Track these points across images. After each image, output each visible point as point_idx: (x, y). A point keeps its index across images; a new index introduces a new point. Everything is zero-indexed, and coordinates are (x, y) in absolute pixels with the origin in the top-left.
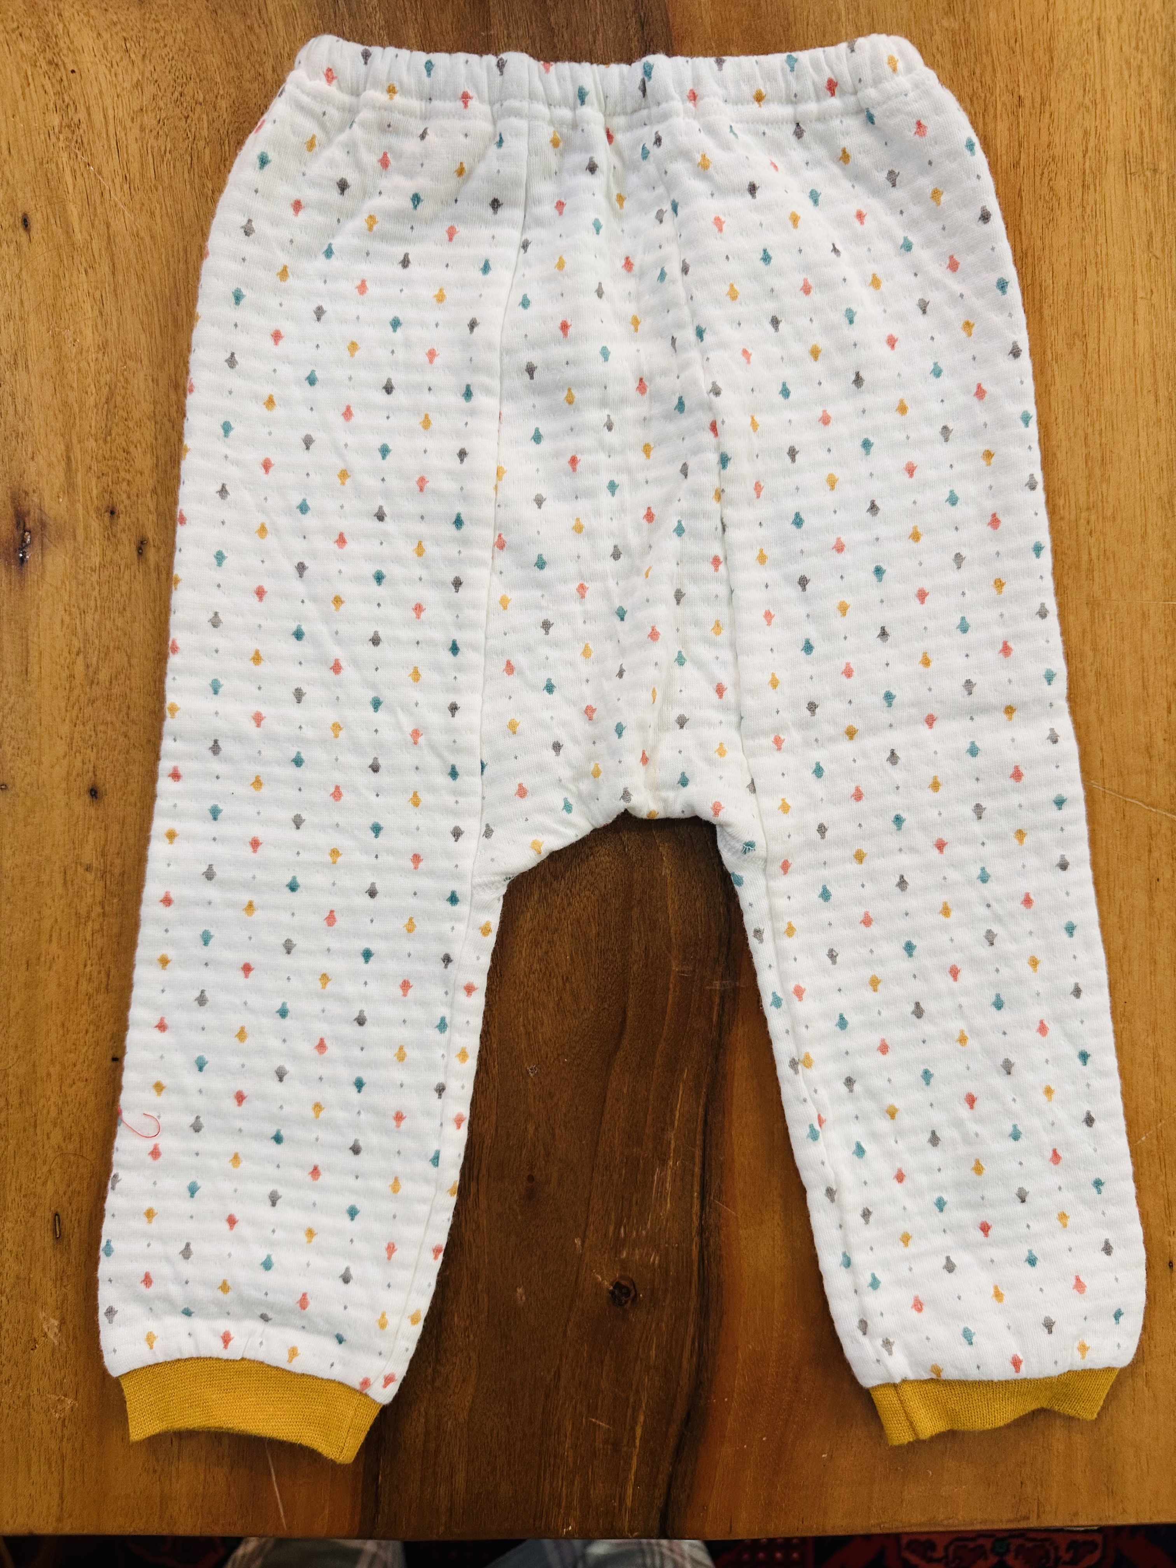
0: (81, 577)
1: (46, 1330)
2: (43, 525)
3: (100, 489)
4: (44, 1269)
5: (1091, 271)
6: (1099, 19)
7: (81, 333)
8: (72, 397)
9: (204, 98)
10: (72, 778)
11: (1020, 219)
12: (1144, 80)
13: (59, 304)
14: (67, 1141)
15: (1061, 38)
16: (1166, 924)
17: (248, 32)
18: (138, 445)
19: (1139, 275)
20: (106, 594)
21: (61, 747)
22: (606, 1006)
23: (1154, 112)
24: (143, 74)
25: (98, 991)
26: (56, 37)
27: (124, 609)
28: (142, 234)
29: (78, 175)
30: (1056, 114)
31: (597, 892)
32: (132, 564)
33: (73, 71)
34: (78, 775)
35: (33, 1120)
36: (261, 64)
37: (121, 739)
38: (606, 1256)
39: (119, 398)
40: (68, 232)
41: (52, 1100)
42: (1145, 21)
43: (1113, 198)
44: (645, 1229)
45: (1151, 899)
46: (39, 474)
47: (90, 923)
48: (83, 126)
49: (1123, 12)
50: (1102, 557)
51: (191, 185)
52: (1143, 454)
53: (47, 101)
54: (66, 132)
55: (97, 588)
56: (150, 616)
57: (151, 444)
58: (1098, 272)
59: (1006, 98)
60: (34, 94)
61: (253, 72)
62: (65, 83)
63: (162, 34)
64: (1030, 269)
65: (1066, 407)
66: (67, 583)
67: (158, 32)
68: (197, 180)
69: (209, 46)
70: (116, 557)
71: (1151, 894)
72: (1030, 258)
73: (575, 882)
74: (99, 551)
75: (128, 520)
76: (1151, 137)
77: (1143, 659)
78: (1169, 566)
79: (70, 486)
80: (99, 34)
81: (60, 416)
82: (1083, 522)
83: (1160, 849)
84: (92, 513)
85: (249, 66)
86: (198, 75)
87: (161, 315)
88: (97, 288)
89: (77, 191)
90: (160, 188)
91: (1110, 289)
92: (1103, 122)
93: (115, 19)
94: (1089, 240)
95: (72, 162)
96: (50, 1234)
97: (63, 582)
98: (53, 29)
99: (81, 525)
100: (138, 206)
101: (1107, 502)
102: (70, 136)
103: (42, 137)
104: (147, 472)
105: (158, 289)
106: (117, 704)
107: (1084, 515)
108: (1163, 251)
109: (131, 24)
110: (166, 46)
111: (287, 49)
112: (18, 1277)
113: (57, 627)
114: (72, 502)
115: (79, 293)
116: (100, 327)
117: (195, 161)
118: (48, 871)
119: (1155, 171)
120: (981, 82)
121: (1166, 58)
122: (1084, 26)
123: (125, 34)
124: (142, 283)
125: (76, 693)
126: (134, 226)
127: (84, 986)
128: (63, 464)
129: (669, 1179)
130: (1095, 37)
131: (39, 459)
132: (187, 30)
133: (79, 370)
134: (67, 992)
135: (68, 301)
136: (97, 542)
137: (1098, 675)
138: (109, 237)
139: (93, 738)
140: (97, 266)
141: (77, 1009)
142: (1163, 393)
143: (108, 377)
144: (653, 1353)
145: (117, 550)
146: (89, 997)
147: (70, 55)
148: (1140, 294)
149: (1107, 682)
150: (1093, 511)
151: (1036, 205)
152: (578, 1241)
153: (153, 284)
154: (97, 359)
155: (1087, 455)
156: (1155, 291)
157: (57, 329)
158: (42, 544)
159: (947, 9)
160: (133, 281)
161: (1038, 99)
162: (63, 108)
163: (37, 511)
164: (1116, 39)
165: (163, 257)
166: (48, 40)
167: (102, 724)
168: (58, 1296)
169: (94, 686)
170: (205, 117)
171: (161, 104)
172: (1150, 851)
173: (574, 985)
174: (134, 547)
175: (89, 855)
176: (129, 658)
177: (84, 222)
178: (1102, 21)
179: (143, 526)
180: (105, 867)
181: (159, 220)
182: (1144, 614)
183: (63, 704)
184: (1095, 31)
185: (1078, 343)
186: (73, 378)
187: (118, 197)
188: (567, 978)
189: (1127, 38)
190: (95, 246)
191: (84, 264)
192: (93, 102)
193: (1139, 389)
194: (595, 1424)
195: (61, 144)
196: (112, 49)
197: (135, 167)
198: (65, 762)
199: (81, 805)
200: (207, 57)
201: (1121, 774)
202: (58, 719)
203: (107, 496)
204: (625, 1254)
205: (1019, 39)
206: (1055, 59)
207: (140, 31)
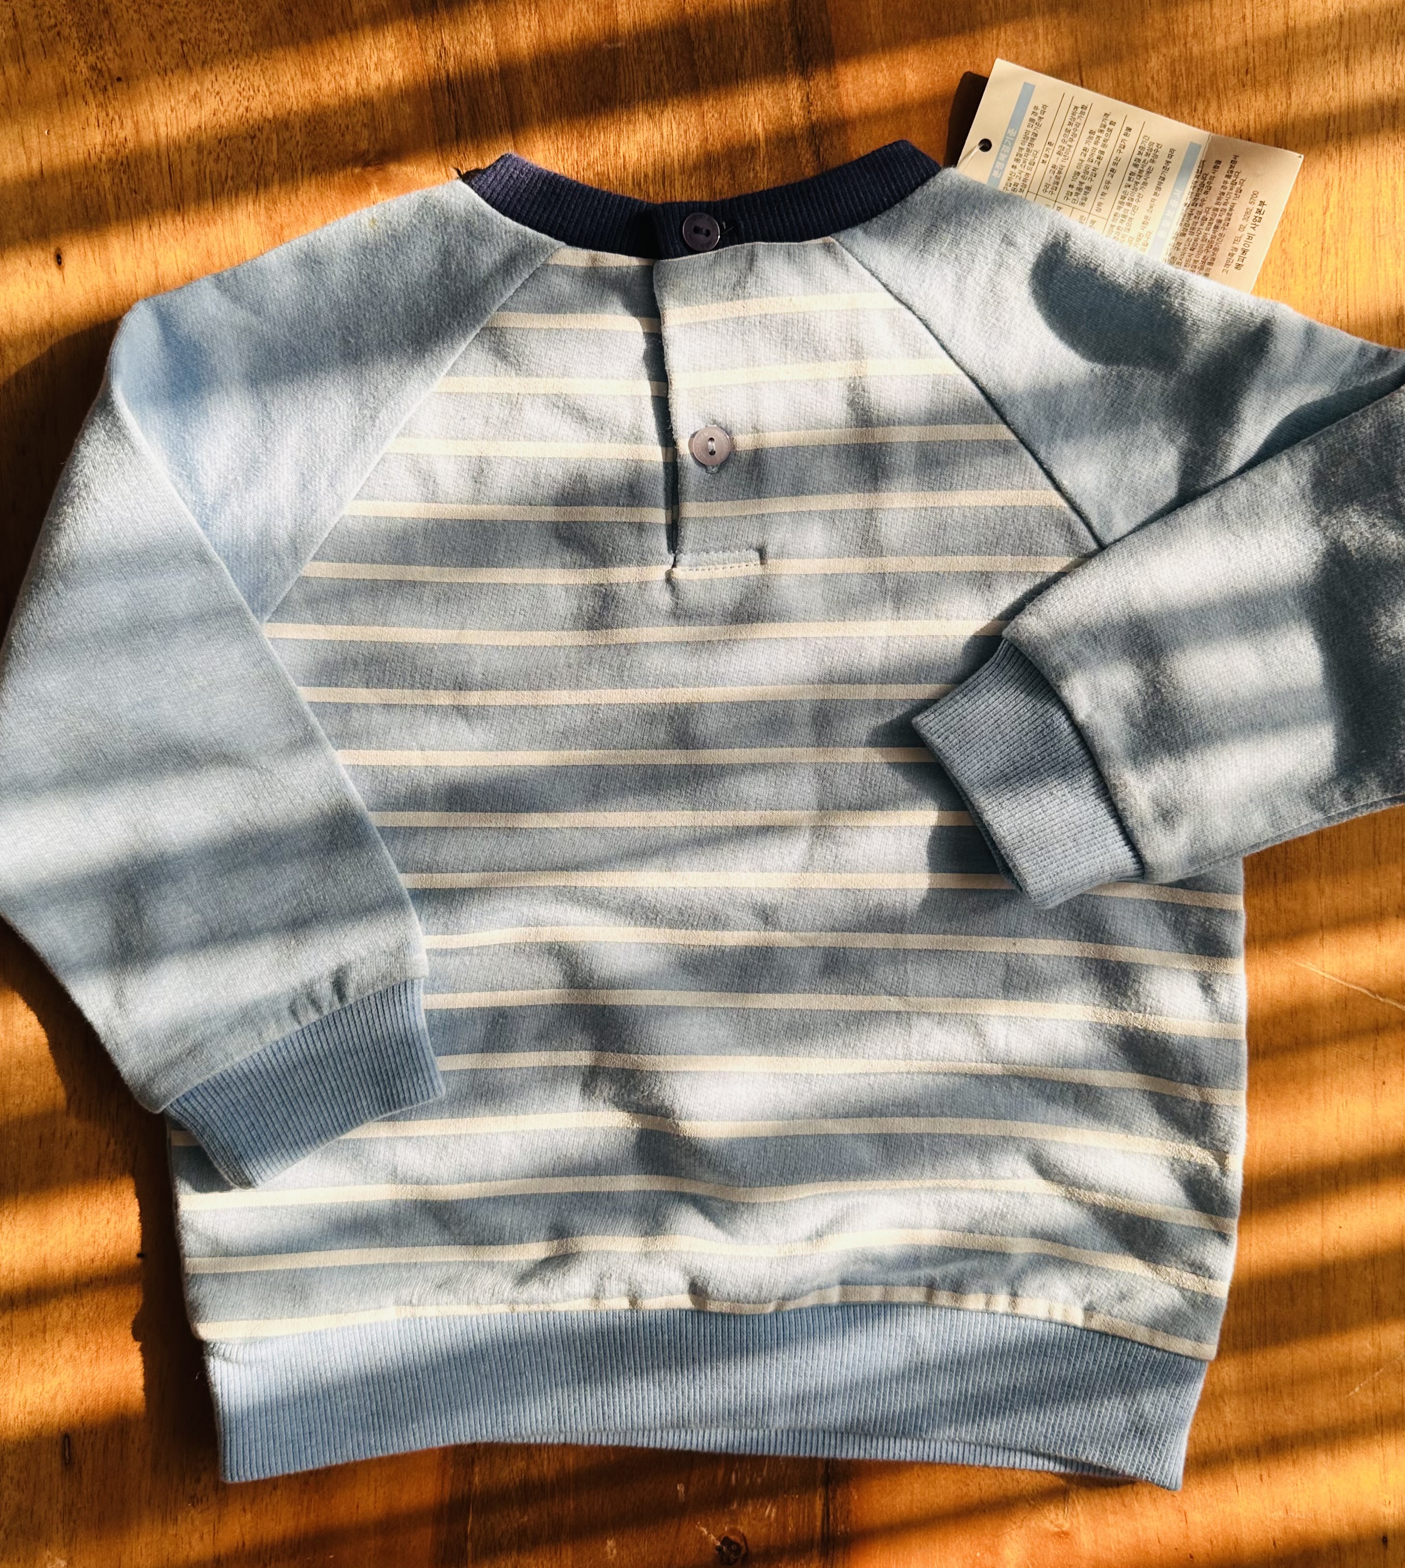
4: (50, 1499)
6: (1348, 49)
9: (275, 115)
26: (100, 37)
29: (123, 204)
33: (119, 79)
35: (42, 1324)
36: (343, 76)
38: (714, 1506)
40: (109, 272)
43: (1358, 263)
44: (761, 1476)
45: (1375, 1105)
48: (130, 145)
51: (256, 219)
53: (88, 114)
54: (110, 152)
60: (72, 104)
62: (110, 92)
63: (226, 37)
67: (221, 34)
68: (263, 212)
71: (1375, 1100)
80: (152, 37)
83: (1387, 1046)
86: (268, 87)
90: (220, 222)
93: (170, 16)
95: (115, 189)
96: (59, 1458)
98: (97, 29)
100: (193, 244)
102: (114, 156)
109: (189, 24)
110: (230, 50)
111: (375, 59)
112: (19, 1508)
122: (1329, 57)
123: (181, 36)
126: (187, 267)
132: (256, 32)
138: (157, 279)
147: (117, 59)
152: (680, 1488)
159: (1166, 29)
162: (107, 123)
166: (90, 40)
168: (66, 1532)
170: (274, 136)
171: (223, 121)
172: (1375, 1048)
177: (129, 259)
178: (1352, 50)
184: (1343, 63)
187: (170, 231)
189: (1381, 73)
192: (141, 117)
195: (103, 166)
196: (166, 53)
200: (279, 65)
204: (735, 1505)
205: (1250, 70)
206: (1293, 95)
207: (199, 33)
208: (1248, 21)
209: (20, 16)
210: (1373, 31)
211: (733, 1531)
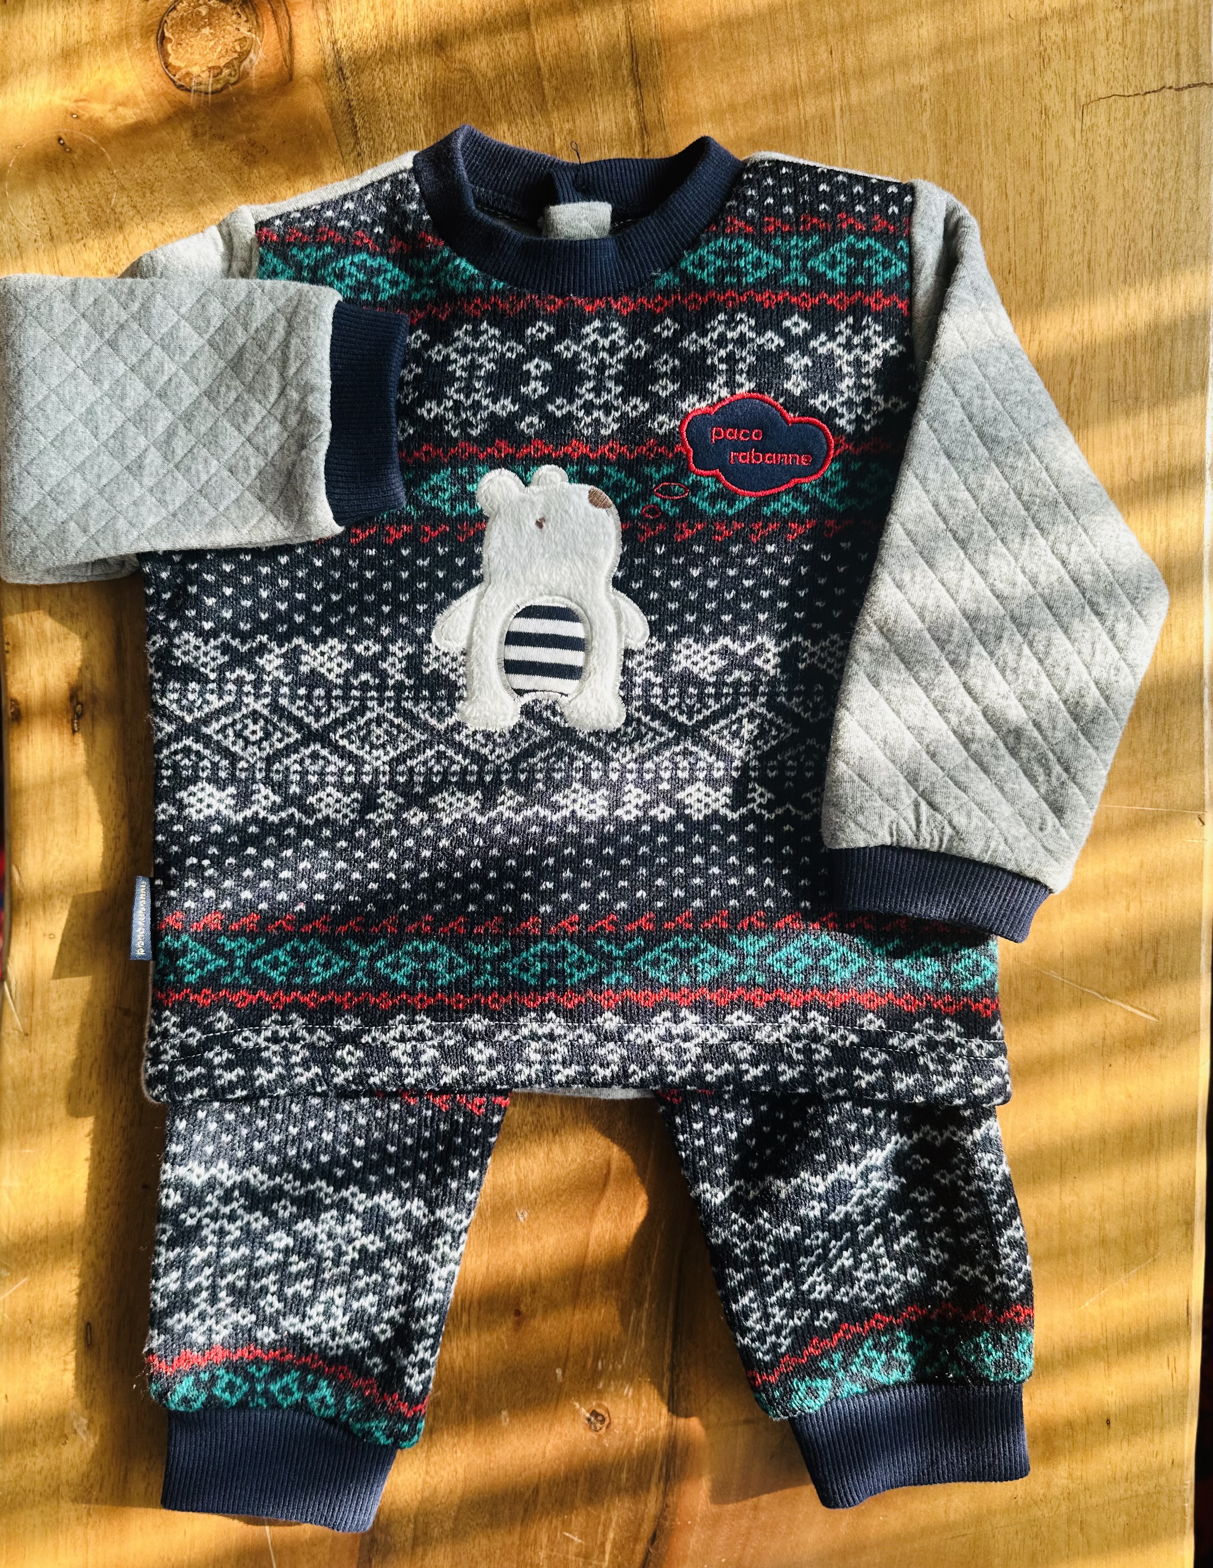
1: (77, 1428)
2: (94, 700)
12: (1130, 312)
14: (100, 1259)
15: (1052, 270)
16: (1115, 1108)
22: (592, 1160)
25: (132, 1124)
35: (70, 1239)
38: (585, 1386)
44: (621, 1364)
45: (1103, 1083)
49: (1113, 247)
55: (141, 759)
66: (115, 753)
71: (1103, 1079)
78: (1134, 774)
79: (119, 664)
83: (1113, 1038)
96: (83, 1341)
97: (111, 752)
99: (129, 701)
112: (53, 1379)
114: (121, 680)
119: (1137, 399)
122: (1075, 259)
125: (119, 854)
127: (120, 1119)
128: (113, 643)
129: (644, 1319)
130: (1085, 270)
134: (104, 1124)
141: (112, 1141)
144: (624, 1476)
146: (124, 1129)
152: (559, 1372)
158: (93, 716)
163: (89, 686)
168: (88, 1398)
172: (1104, 1039)
175: (127, 1001)
178: (1092, 255)
182: (1107, 818)
194: (568, 1537)
201: (1080, 966)
204: (601, 1386)
205: (1013, 270)
209: (55, 232)
210: (1109, 240)
211: (599, 1405)
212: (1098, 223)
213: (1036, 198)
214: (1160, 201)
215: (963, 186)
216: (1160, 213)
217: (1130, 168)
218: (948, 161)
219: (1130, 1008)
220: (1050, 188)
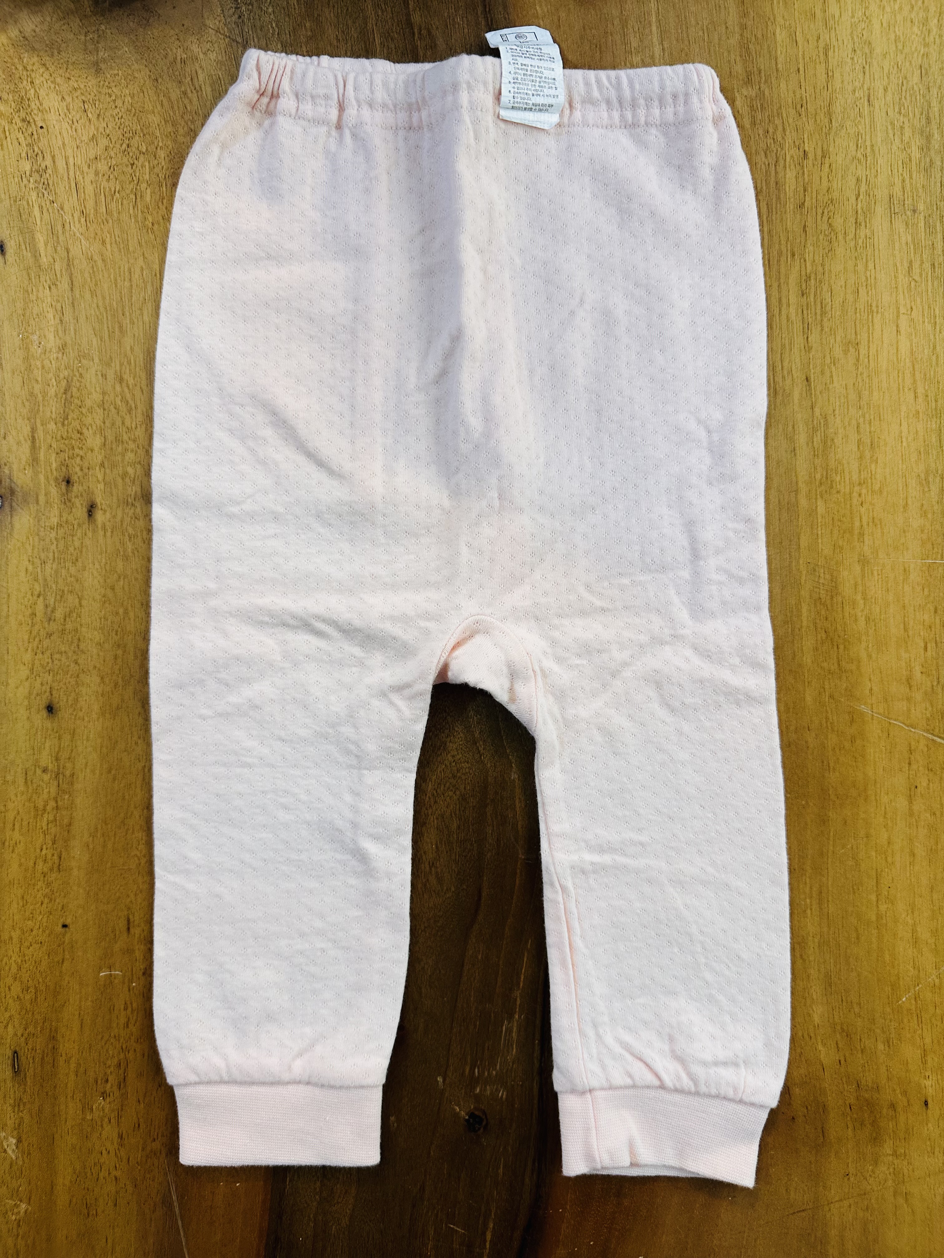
0: (42, 534)
1: (6, 1147)
2: (12, 492)
3: (59, 463)
4: (5, 1097)
5: (862, 291)
6: (869, 89)
7: (45, 337)
8: (37, 388)
9: (147, 150)
10: (33, 697)
11: (805, 249)
12: (906, 138)
13: (28, 314)
14: (25, 992)
15: (838, 104)
16: (923, 823)
17: (182, 96)
18: (90, 427)
19: (901, 296)
20: (62, 548)
21: (24, 672)
22: (465, 887)
23: (914, 163)
24: (98, 129)
25: (51, 870)
26: (29, 100)
27: (77, 560)
28: (96, 257)
29: (45, 210)
30: (834, 165)
31: (458, 793)
32: (84, 523)
33: (42, 127)
34: (38, 695)
36: (193, 122)
37: (72, 665)
38: (463, 1091)
39: (75, 390)
40: (36, 256)
41: (13, 958)
42: (906, 91)
43: (880, 233)
44: (495, 1069)
45: (910, 802)
46: (9, 450)
47: (46, 815)
48: (49, 171)
49: (889, 84)
50: (871, 524)
51: (135, 218)
52: (904, 440)
53: (21, 151)
54: (36, 176)
55: (55, 543)
56: (97, 566)
57: (100, 427)
58: (868, 293)
59: (794, 152)
60: (9, 144)
61: (186, 129)
62: (36, 136)
63: (113, 98)
64: (813, 290)
65: (842, 401)
66: (31, 539)
67: (110, 96)
68: (140, 214)
69: (151, 108)
70: (71, 518)
71: (910, 799)
72: (813, 281)
73: (439, 784)
74: (57, 512)
75: (81, 488)
76: (911, 184)
77: (904, 607)
78: (926, 531)
79: (35, 460)
80: (63, 98)
81: (27, 404)
82: (855, 495)
83: (918, 762)
84: (52, 482)
85: (183, 123)
86: (142, 130)
87: (110, 323)
88: (58, 301)
89: (43, 223)
90: (110, 221)
91: (877, 307)
92: (872, 171)
93: (76, 85)
94: (860, 267)
95: (39, 200)
96: (10, 1068)
97: (28, 538)
98: (26, 94)
99: (43, 492)
100: (92, 235)
101: (875, 479)
102: (38, 180)
103: (16, 179)
104: (96, 449)
105: (107, 301)
106: (70, 636)
107: (857, 489)
108: (921, 275)
109: (88, 89)
110: (116, 107)
113: (23, 574)
114: (36, 473)
115: (44, 305)
116: (60, 332)
117: (138, 199)
118: (12, 773)
119: (914, 211)
120: (774, 139)
121: (924, 121)
122: (857, 95)
123: (84, 98)
124: (95, 297)
125: (36, 628)
126: (89, 252)
127: (40, 866)
128: (29, 442)
129: (515, 1029)
130: (866, 103)
131: (10, 438)
132: (134, 94)
133: (43, 367)
134: (26, 870)
135: (35, 312)
136: (56, 505)
137: (868, 619)
138: (69, 260)
139: (50, 664)
140: (58, 283)
141: (34, 885)
142: (920, 391)
143: (66, 373)
144: (501, 1171)
145: (71, 512)
146: (44, 875)
147: (40, 114)
148: (902, 310)
149: (875, 626)
150: (864, 486)
151: (818, 238)
152: (440, 1079)
153: (104, 298)
154: (57, 358)
155: (859, 441)
156: (914, 307)
157: (25, 334)
158: (11, 507)
159: (746, 79)
160: (88, 296)
161: (819, 153)
162: (34, 156)
163: (8, 480)
164: (882, 106)
165: (112, 276)
166: (22, 102)
167: (58, 653)
168: (16, 1120)
169: (51, 622)
170: (147, 164)
171: (113, 155)
172: (910, 764)
173: (439, 870)
174: (85, 510)
175: (45, 759)
176: (80, 600)
177: (49, 248)
178: (871, 91)
179: (93, 493)
180: (59, 769)
181: (108, 246)
182: (905, 570)
183: (26, 637)
184: (866, 98)
185: (852, 350)
186: (38, 374)
187: (77, 228)
188: (433, 863)
189: (892, 105)
190: (57, 267)
191: (48, 282)
192: (57, 152)
193: (901, 387)
194: (453, 1228)
195: (31, 186)
196: (73, 109)
197: (90, 204)
198: (27, 684)
199: (40, 718)
200: (149, 116)
201: (886, 700)
202: (22, 649)
203: (64, 469)
204: (478, 1090)
205: (804, 105)
206: (833, 121)
207: (95, 96)
208: (802, 72)
210: (886, 78)
211: (477, 1108)
212: (875, 64)
213: (822, 44)
214: (926, 45)
215: (760, 36)
216: (926, 55)
217: (899, 18)
218: (745, 15)
219: (930, 736)
220: (833, 35)
